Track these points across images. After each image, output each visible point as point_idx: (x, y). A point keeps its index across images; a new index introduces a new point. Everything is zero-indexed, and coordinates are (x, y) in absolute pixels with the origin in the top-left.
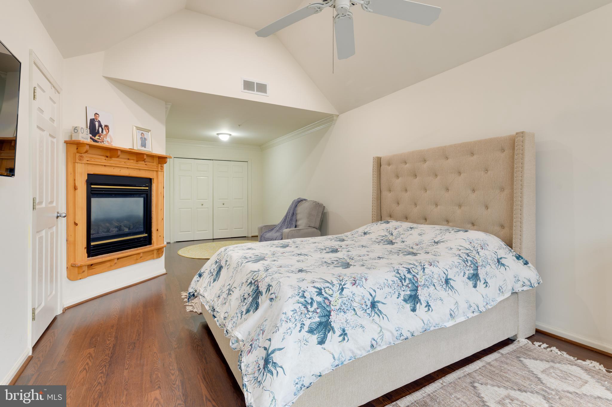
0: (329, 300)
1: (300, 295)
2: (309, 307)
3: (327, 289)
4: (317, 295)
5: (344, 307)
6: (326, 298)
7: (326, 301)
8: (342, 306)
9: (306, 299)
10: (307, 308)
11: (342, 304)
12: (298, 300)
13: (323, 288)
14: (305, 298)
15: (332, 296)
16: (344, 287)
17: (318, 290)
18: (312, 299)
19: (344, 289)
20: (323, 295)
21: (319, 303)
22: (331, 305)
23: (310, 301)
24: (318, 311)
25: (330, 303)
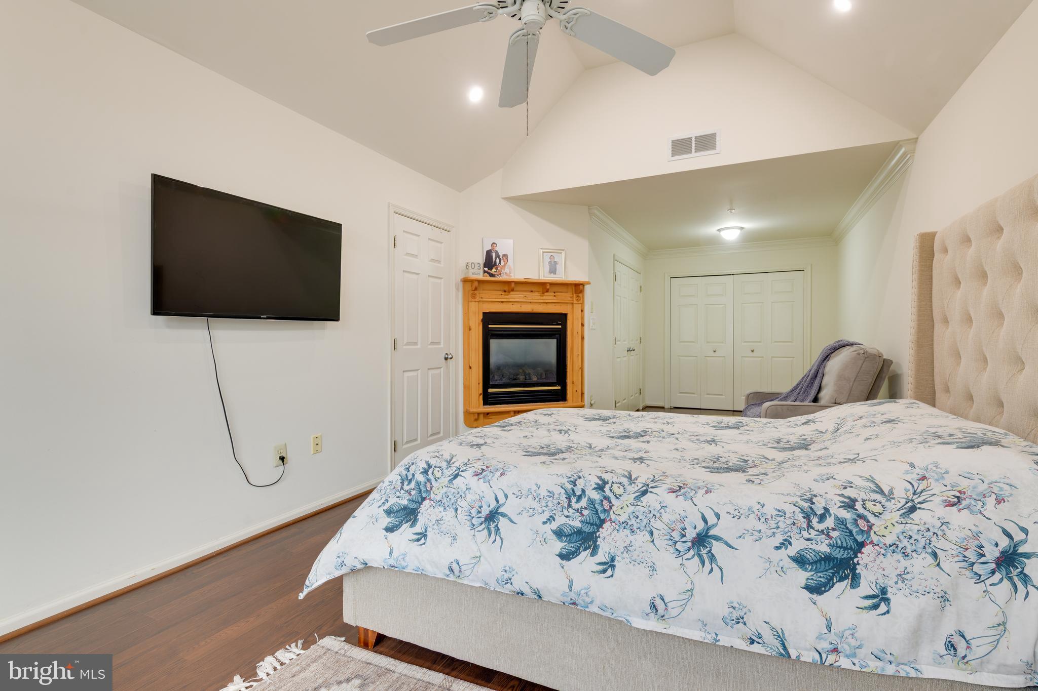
0: (610, 502)
1: (572, 479)
2: (574, 500)
3: (615, 487)
4: (594, 489)
5: (633, 521)
6: (607, 498)
7: (606, 503)
8: (630, 519)
9: (575, 488)
10: (570, 501)
11: (632, 517)
12: (564, 484)
13: (610, 482)
14: (575, 485)
15: (618, 498)
16: (650, 490)
17: (600, 482)
18: (583, 491)
19: (649, 493)
20: (604, 492)
21: (591, 502)
22: (611, 511)
23: (578, 493)
24: (586, 512)
25: (611, 508)
